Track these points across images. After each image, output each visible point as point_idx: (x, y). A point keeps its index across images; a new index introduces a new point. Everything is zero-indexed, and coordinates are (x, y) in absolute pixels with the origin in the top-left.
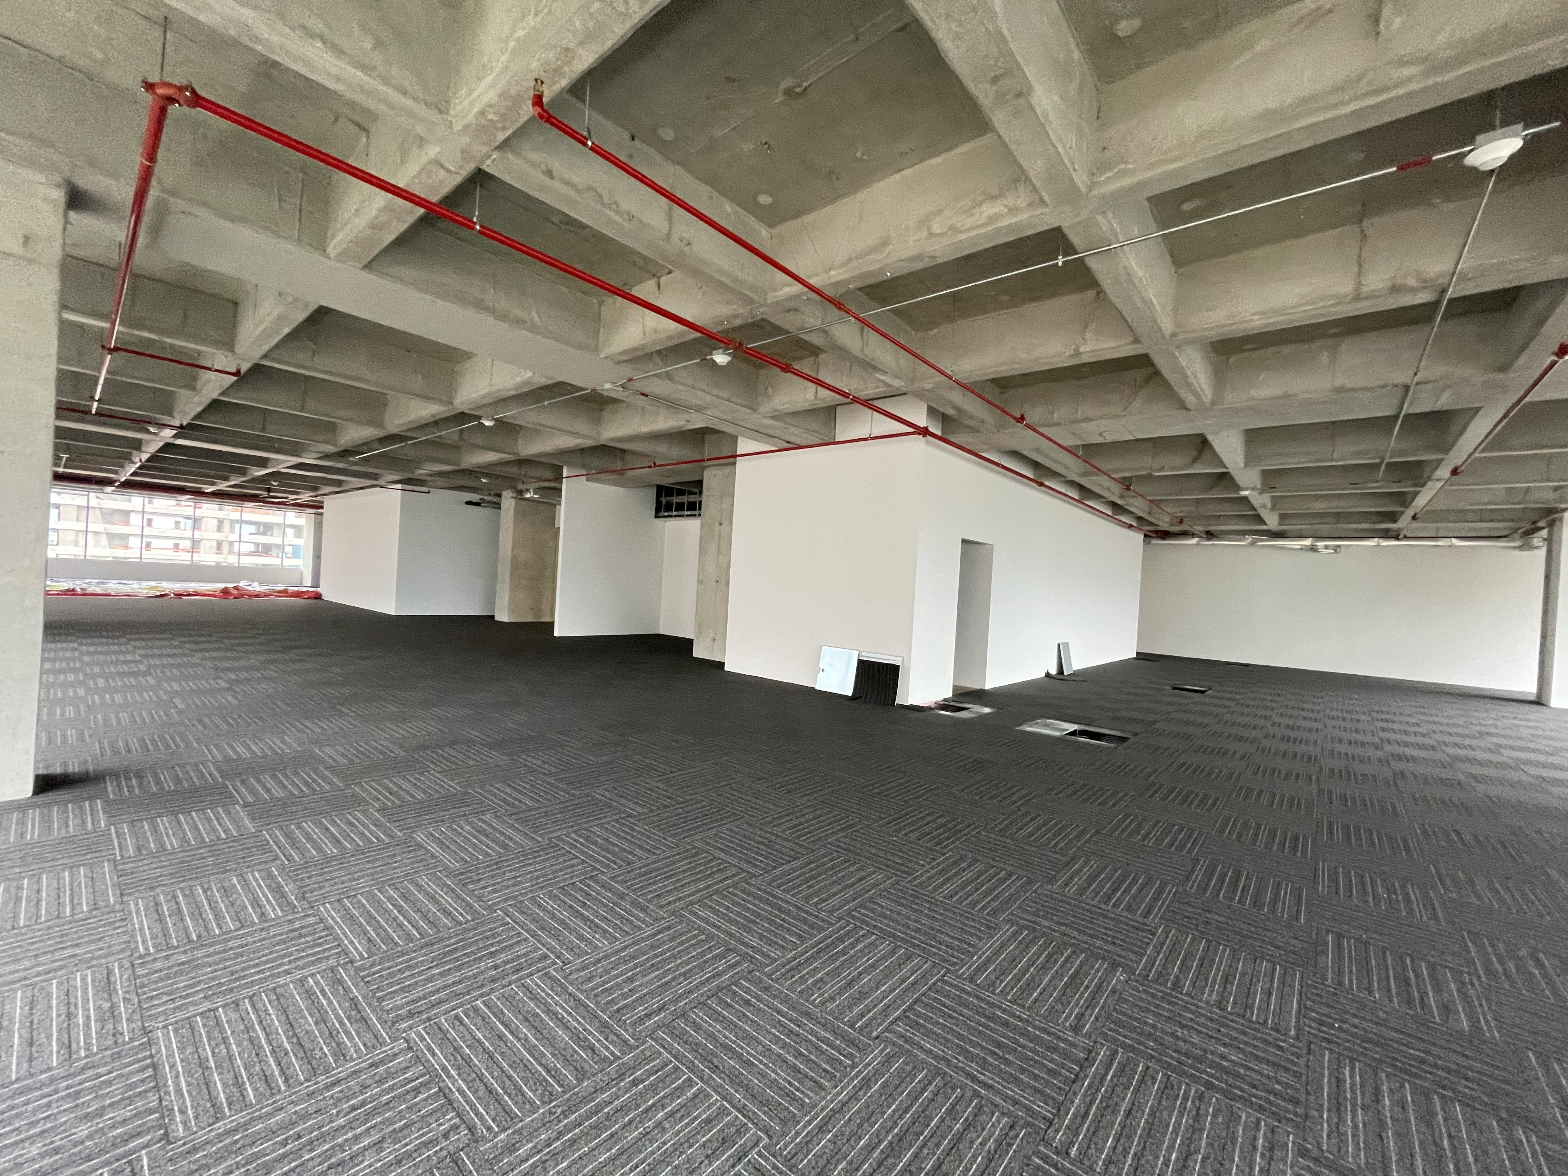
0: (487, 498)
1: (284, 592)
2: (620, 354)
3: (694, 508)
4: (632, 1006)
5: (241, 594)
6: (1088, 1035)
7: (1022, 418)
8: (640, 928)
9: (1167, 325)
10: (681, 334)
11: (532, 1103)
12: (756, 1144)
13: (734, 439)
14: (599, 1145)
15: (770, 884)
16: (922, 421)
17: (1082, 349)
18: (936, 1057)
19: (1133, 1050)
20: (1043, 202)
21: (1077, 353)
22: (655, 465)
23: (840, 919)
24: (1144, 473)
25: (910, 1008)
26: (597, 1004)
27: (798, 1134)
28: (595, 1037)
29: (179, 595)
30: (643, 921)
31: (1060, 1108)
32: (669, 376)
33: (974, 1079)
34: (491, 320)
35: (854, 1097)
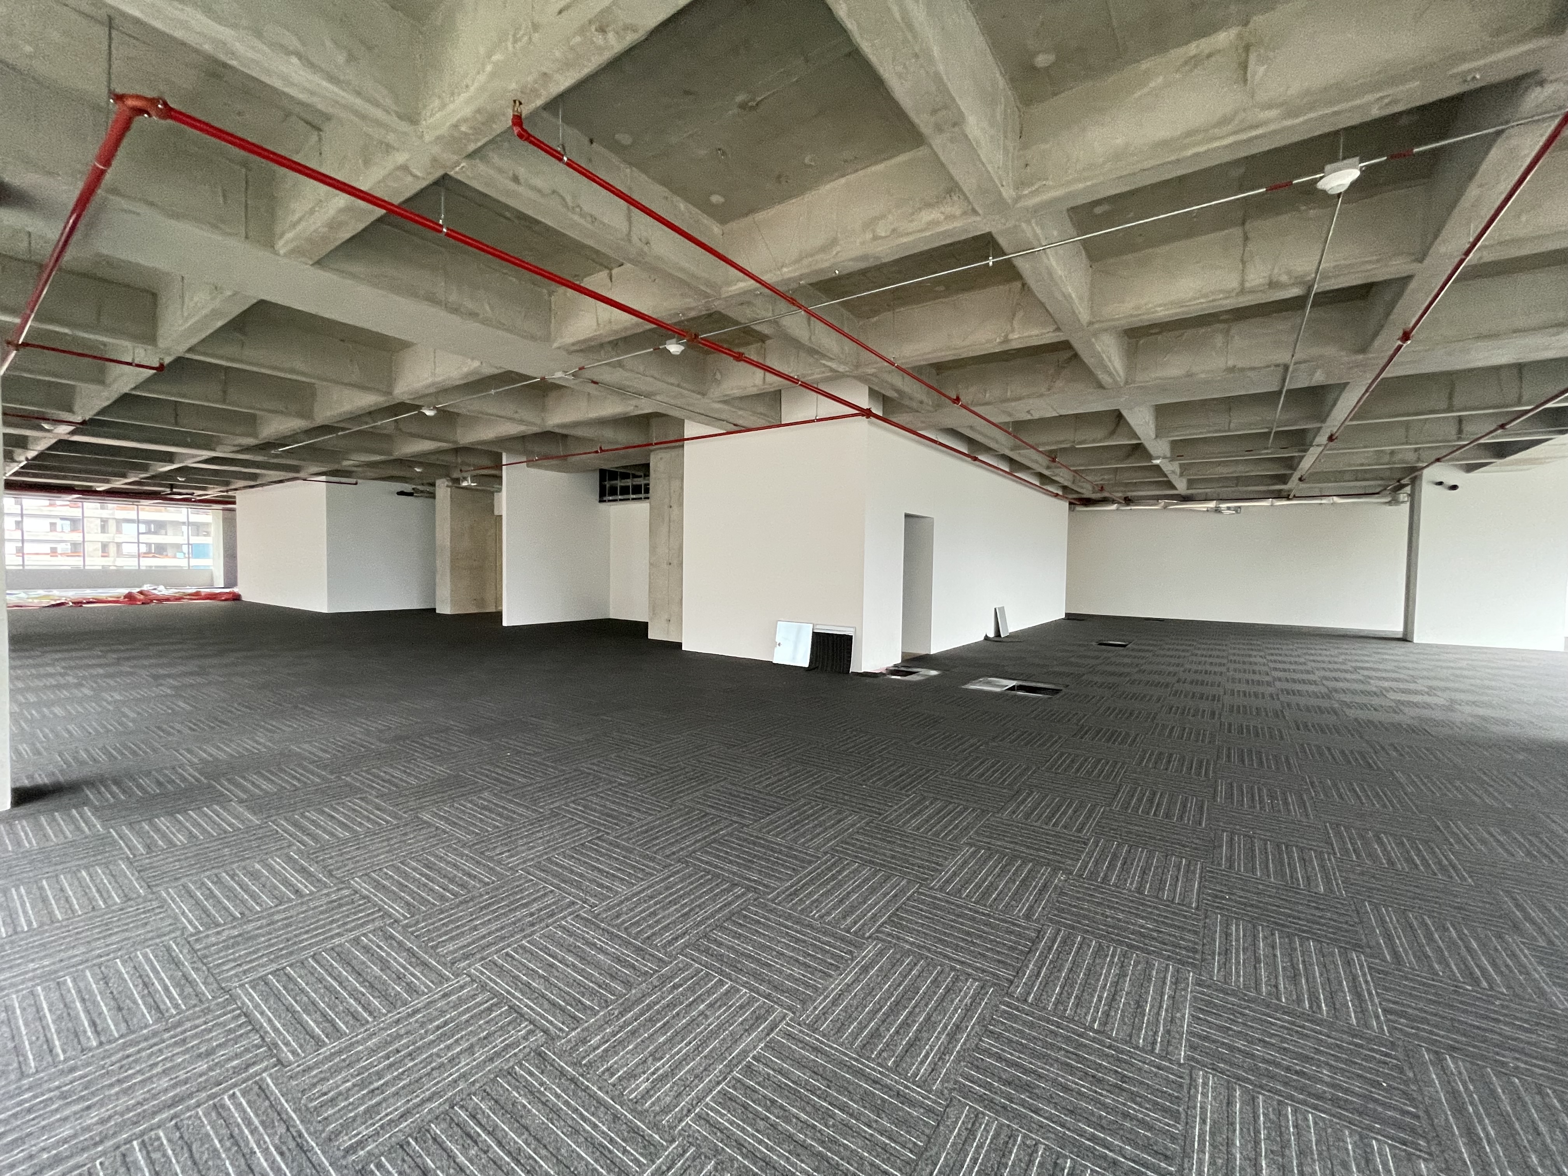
0: (420, 488)
1: (197, 595)
2: (573, 344)
3: (641, 491)
4: (660, 933)
5: (148, 598)
6: (1037, 921)
7: (958, 400)
8: (652, 875)
9: (1084, 316)
10: (637, 325)
11: (592, 1009)
12: (784, 1018)
13: (681, 423)
14: (656, 1032)
15: (760, 831)
16: (865, 403)
17: (1011, 336)
18: (919, 946)
19: (1073, 928)
20: (975, 212)
21: (1006, 341)
22: (602, 451)
23: (826, 853)
24: (1068, 446)
25: (894, 914)
26: (629, 934)
27: (815, 1008)
28: (632, 957)
29: (78, 603)
30: (654, 869)
31: (1019, 972)
32: (620, 364)
33: (950, 959)
34: (443, 314)
35: (856, 980)
